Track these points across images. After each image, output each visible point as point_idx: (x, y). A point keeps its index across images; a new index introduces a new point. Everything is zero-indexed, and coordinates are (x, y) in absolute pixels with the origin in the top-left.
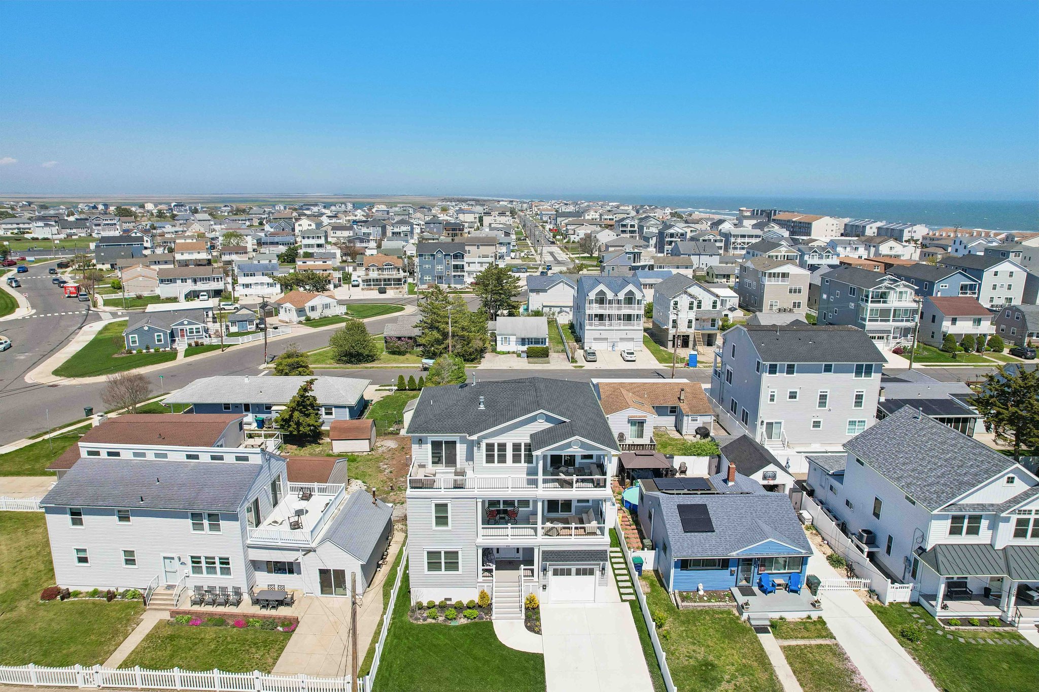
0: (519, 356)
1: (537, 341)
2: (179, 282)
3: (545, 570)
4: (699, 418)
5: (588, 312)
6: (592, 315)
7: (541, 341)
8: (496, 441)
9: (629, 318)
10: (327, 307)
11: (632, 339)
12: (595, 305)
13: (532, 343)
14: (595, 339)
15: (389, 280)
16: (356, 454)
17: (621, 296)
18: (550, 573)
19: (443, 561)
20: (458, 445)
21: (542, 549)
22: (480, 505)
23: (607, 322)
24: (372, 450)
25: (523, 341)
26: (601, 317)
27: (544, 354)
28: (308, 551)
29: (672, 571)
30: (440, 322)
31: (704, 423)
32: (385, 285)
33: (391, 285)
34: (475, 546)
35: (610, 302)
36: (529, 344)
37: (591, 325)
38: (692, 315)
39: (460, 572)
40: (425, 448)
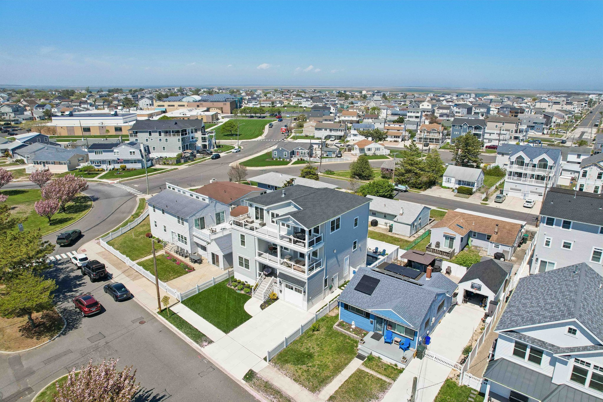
0: (453, 191)
1: (468, 184)
2: (323, 130)
3: (281, 282)
4: (500, 246)
5: (509, 170)
6: (511, 172)
7: (471, 184)
8: (275, 212)
10: (377, 150)
12: (515, 166)
13: (465, 185)
14: (511, 189)
15: (433, 139)
17: (536, 161)
18: (284, 285)
19: (244, 262)
20: (264, 211)
21: (279, 271)
22: (256, 240)
23: (523, 179)
25: (459, 182)
26: (520, 175)
27: (470, 192)
29: (340, 308)
31: (504, 251)
32: (429, 142)
33: (433, 142)
34: (254, 260)
36: (462, 185)
37: (510, 179)
39: (249, 270)
40: (253, 209)
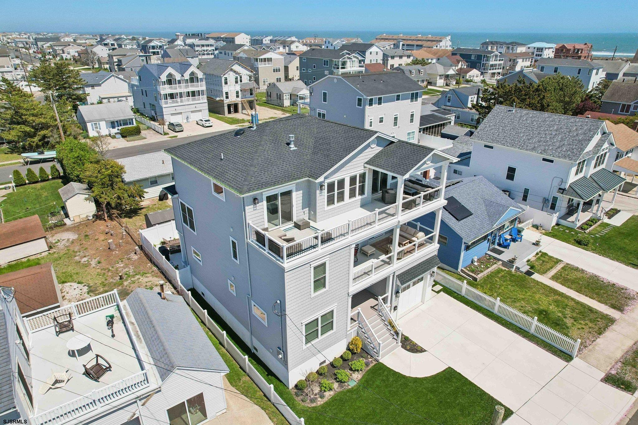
0: (114, 137)
1: (125, 122)
5: (163, 92)
6: (166, 94)
7: (128, 122)
8: (336, 178)
9: (193, 94)
11: (200, 111)
12: (167, 86)
13: (121, 125)
14: (172, 114)
16: (34, 257)
17: (187, 76)
19: (320, 327)
20: (294, 194)
23: (179, 100)
24: (50, 248)
25: (113, 124)
26: (172, 96)
27: (137, 132)
30: (27, 115)
35: (179, 82)
36: (118, 126)
37: (166, 103)
38: (238, 88)
39: (334, 330)
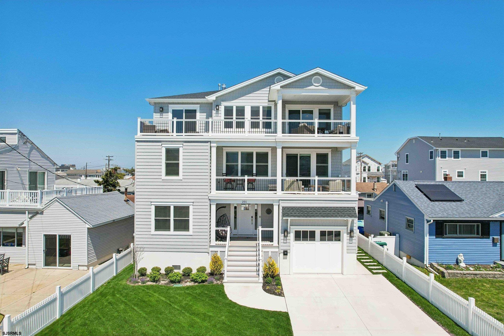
3: (285, 232)
8: (235, 104)
18: (292, 236)
19: (172, 218)
20: (198, 114)
21: (283, 204)
22: (214, 150)
28: (35, 213)
29: (427, 239)
34: (208, 201)
39: (191, 232)
40: (166, 117)
